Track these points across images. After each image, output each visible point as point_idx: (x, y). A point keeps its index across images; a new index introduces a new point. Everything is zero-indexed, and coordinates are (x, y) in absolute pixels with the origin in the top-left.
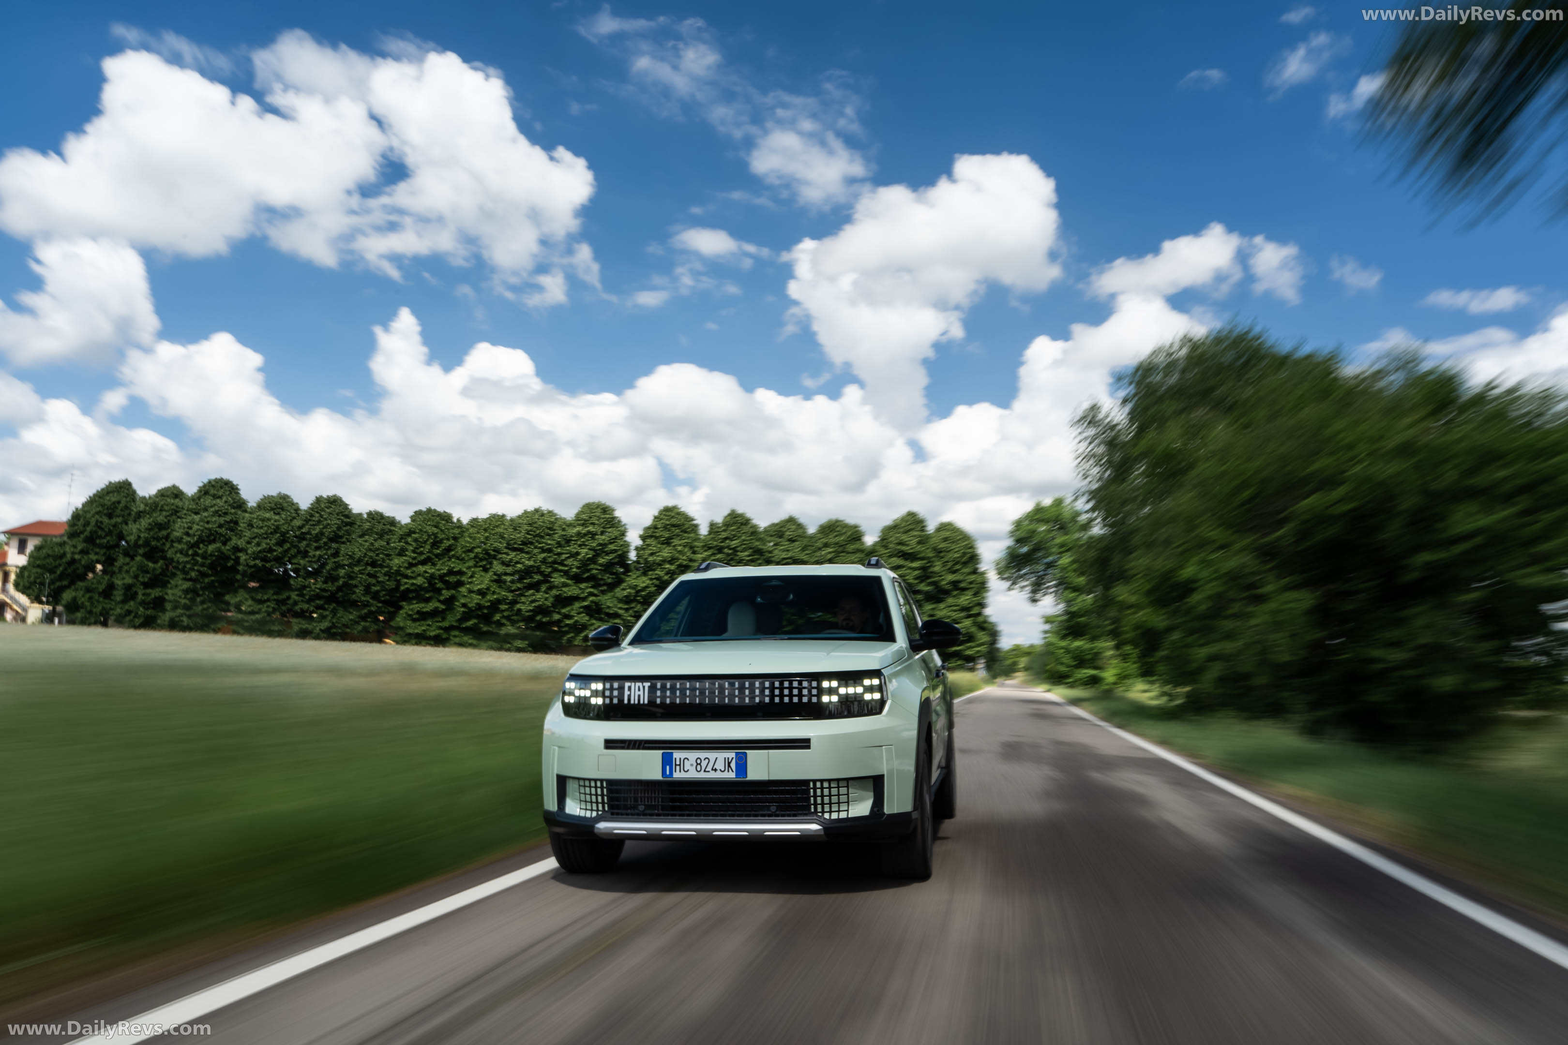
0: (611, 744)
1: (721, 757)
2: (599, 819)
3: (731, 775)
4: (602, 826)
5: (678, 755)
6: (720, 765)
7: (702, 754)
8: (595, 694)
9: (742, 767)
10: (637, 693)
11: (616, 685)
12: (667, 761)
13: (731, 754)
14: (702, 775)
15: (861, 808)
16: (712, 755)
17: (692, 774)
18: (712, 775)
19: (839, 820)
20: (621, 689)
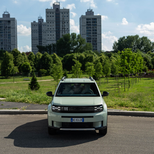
0: (62, 117)
1: (80, 119)
2: (60, 128)
3: (82, 121)
4: (61, 129)
5: (73, 119)
6: (80, 120)
7: (77, 118)
8: (59, 109)
9: (83, 120)
10: (66, 109)
11: (62, 107)
12: (72, 119)
13: (82, 118)
14: (77, 122)
15: (100, 126)
16: (79, 119)
17: (76, 121)
18: (79, 121)
19: (97, 128)
20: (64, 108)
